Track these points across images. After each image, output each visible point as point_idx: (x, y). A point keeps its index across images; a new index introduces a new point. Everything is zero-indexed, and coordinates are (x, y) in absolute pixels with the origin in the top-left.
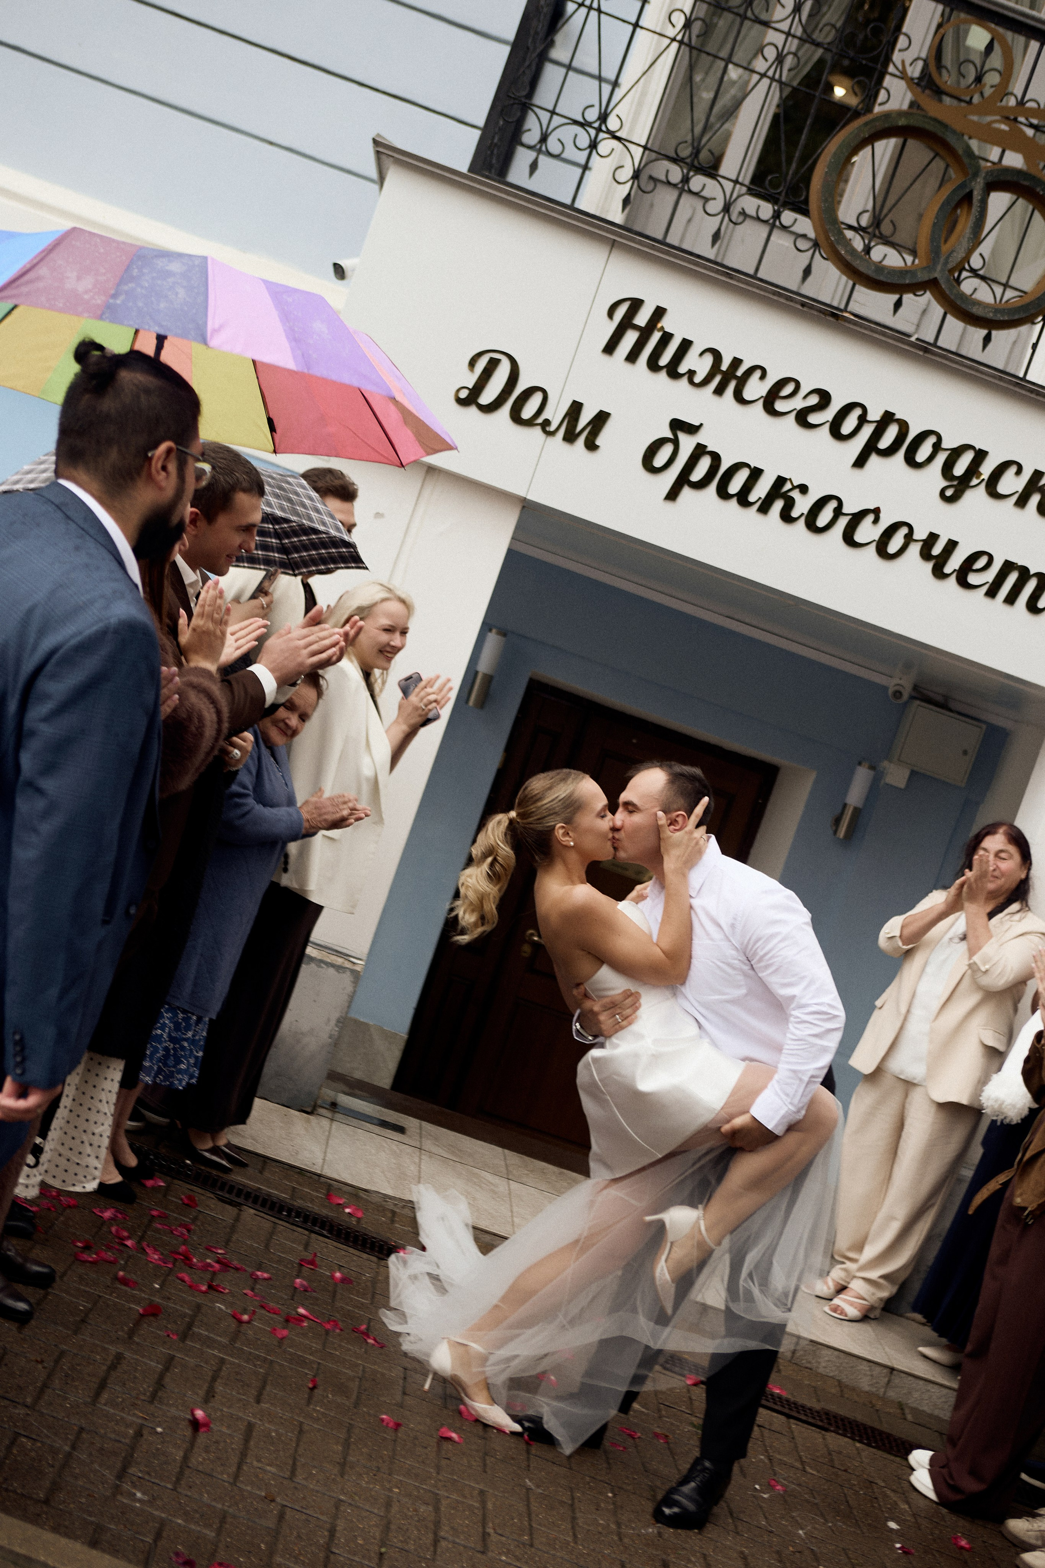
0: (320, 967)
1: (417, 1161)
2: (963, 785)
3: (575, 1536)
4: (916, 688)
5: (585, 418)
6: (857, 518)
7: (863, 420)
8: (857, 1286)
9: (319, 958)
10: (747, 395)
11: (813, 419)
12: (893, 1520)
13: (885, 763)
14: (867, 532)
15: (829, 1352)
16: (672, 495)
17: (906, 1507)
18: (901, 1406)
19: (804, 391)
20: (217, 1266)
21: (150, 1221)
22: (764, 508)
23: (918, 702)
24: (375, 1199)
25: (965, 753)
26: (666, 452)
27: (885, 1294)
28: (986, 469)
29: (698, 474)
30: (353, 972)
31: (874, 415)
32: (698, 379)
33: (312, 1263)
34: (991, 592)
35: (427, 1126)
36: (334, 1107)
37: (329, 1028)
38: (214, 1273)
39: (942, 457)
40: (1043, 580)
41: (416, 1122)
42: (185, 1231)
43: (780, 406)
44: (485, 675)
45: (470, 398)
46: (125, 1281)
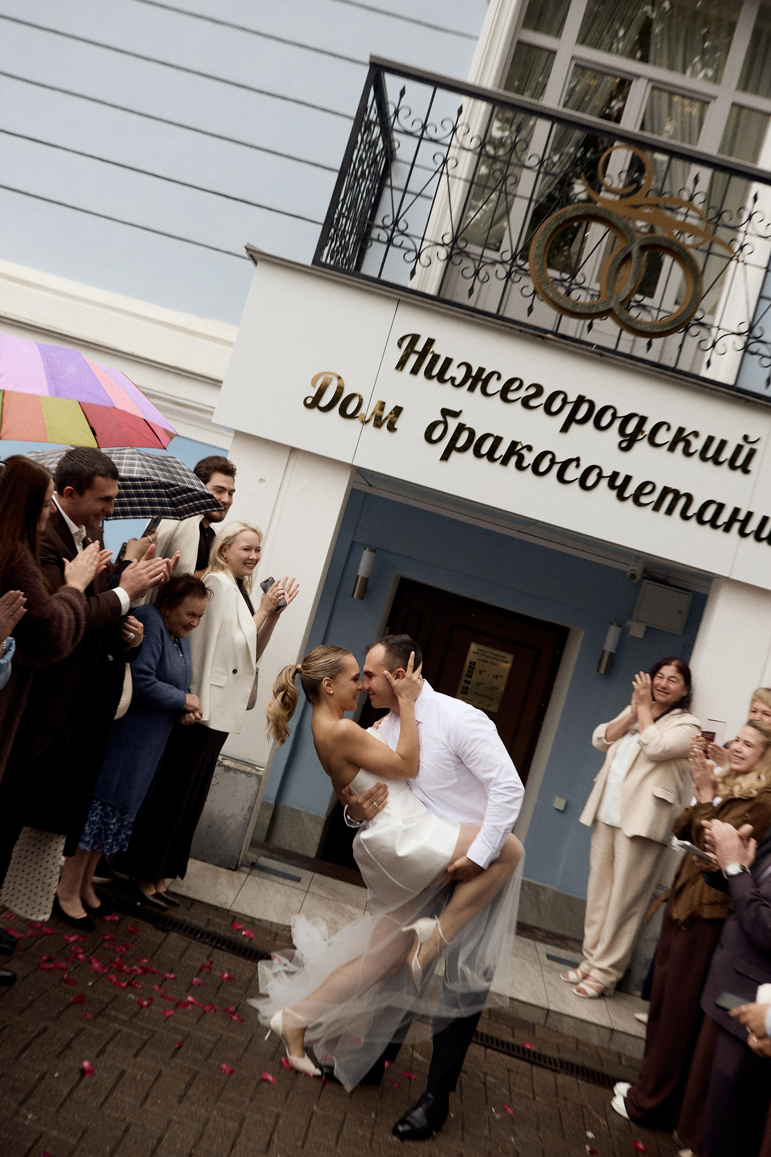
0: (235, 773)
1: (302, 899)
2: (682, 633)
4: (645, 571)
5: (387, 412)
6: (565, 465)
7: (565, 402)
8: (595, 974)
9: (236, 767)
10: (490, 390)
11: (533, 403)
12: (591, 1131)
13: (629, 622)
14: (573, 473)
15: (571, 1020)
16: (445, 457)
17: (605, 1123)
18: (619, 1055)
19: (526, 385)
20: (140, 971)
21: (102, 943)
22: (505, 461)
23: (647, 581)
24: (265, 925)
25: (680, 612)
26: (439, 430)
27: (613, 979)
28: (648, 428)
29: (460, 443)
30: (257, 775)
31: (572, 398)
32: (457, 382)
33: (210, 968)
34: (657, 508)
35: (317, 876)
36: (253, 865)
37: (243, 813)
38: (136, 975)
39: (618, 423)
40: (689, 498)
41: (310, 874)
42: (124, 949)
43: (511, 396)
44: (363, 578)
45: (313, 403)
46: (68, 981)
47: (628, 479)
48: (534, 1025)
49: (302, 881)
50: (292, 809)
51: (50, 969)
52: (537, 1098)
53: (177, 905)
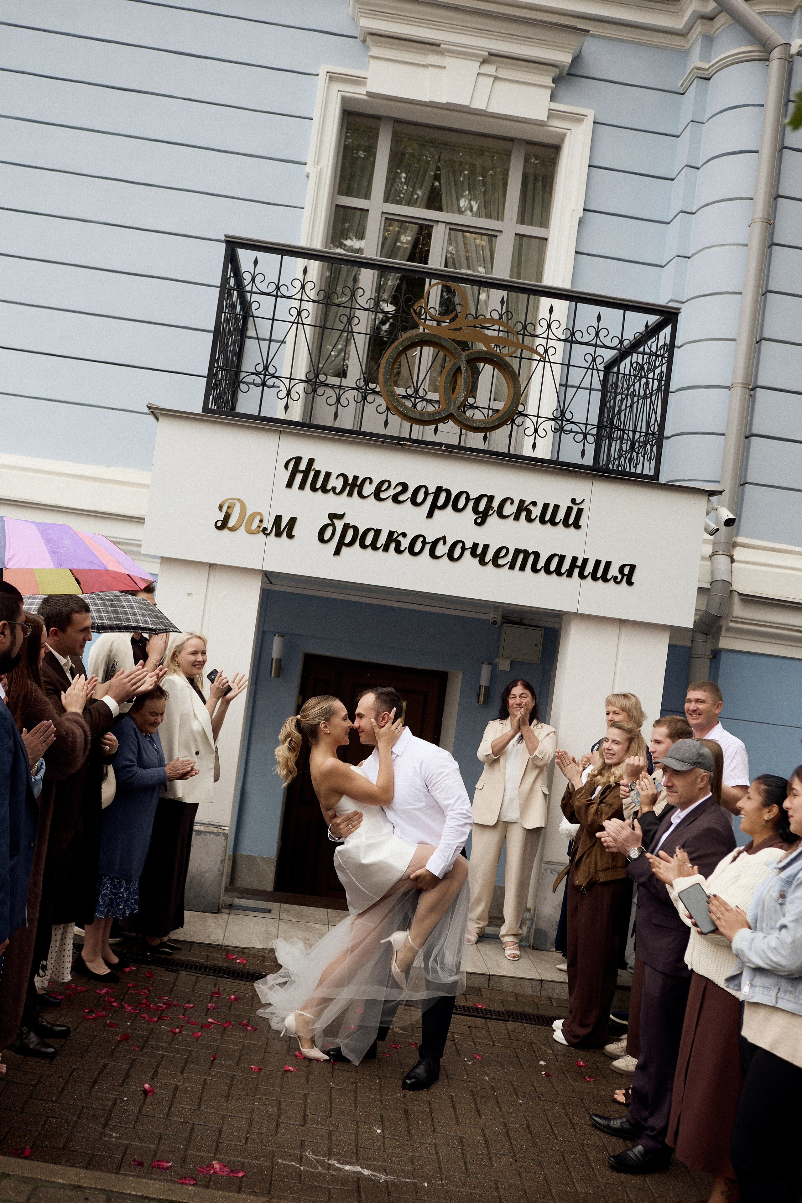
0: (206, 835)
1: (277, 926)
2: (539, 662)
3: (356, 1106)
4: (503, 617)
5: (284, 522)
6: (435, 543)
7: (427, 493)
9: (205, 830)
10: (365, 493)
11: (401, 498)
12: (542, 1060)
13: (497, 660)
14: (441, 550)
15: (507, 979)
16: (337, 552)
17: (551, 1052)
18: (550, 999)
19: (393, 485)
20: (164, 1006)
21: (128, 990)
22: (386, 548)
23: (506, 624)
24: (253, 952)
25: (536, 645)
26: (329, 530)
28: (495, 505)
29: (348, 539)
30: (223, 834)
31: (432, 489)
32: (338, 491)
33: (218, 993)
34: (512, 567)
35: (284, 906)
36: (231, 906)
37: (217, 866)
38: (163, 1010)
39: (471, 504)
40: (537, 555)
41: (278, 905)
42: (146, 991)
43: (383, 495)
44: (277, 659)
45: (222, 525)
46: (110, 1025)
47: (486, 547)
48: (480, 989)
49: (272, 912)
50: (247, 856)
51: (94, 1018)
52: (496, 1043)
53: (180, 949)
